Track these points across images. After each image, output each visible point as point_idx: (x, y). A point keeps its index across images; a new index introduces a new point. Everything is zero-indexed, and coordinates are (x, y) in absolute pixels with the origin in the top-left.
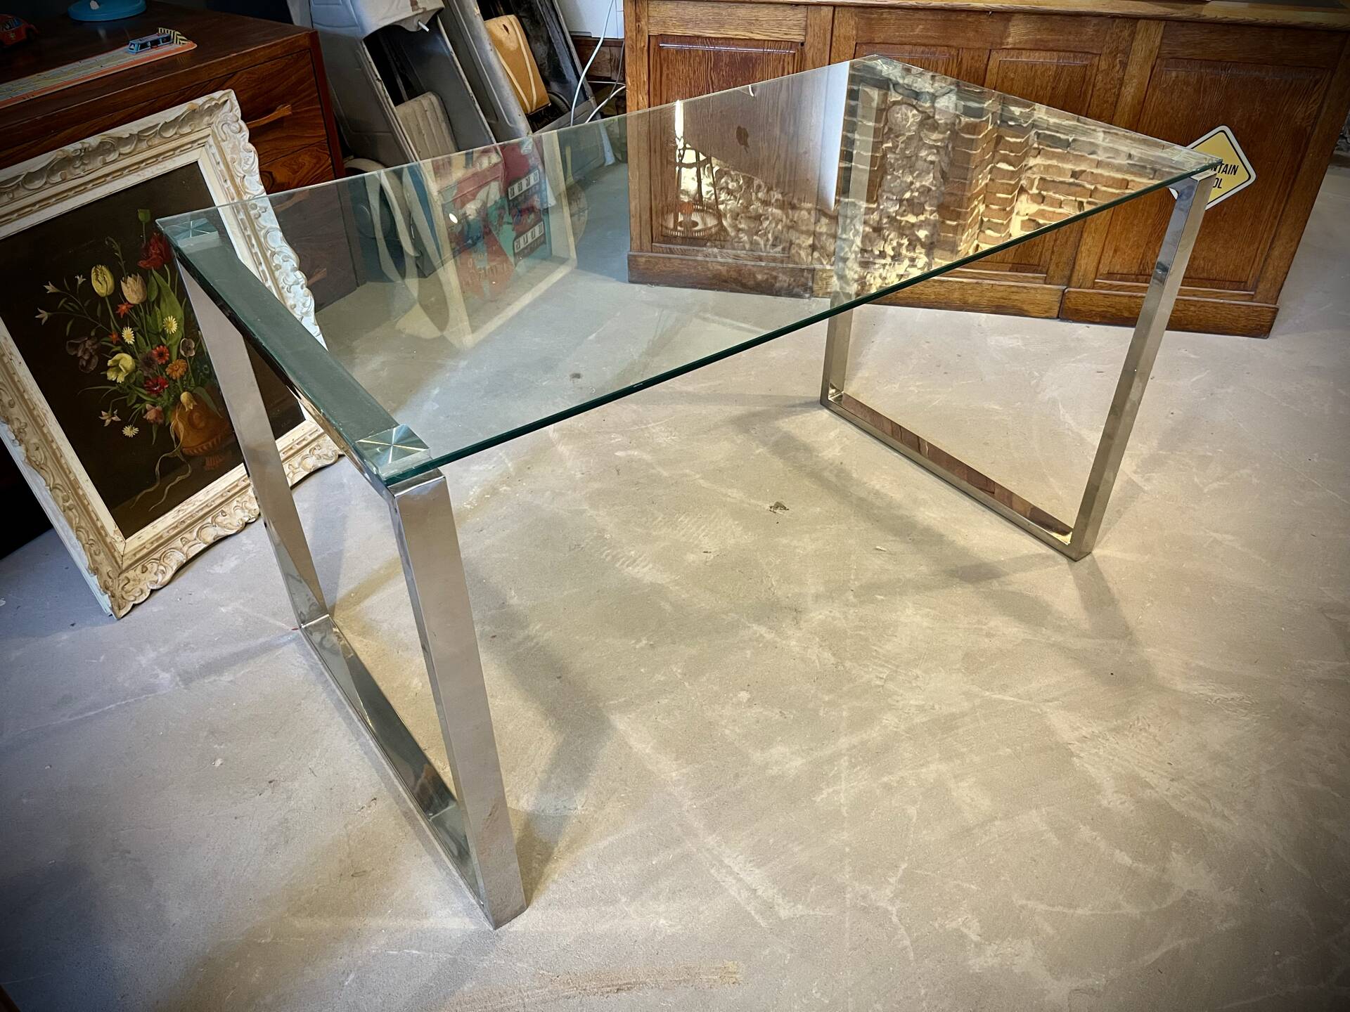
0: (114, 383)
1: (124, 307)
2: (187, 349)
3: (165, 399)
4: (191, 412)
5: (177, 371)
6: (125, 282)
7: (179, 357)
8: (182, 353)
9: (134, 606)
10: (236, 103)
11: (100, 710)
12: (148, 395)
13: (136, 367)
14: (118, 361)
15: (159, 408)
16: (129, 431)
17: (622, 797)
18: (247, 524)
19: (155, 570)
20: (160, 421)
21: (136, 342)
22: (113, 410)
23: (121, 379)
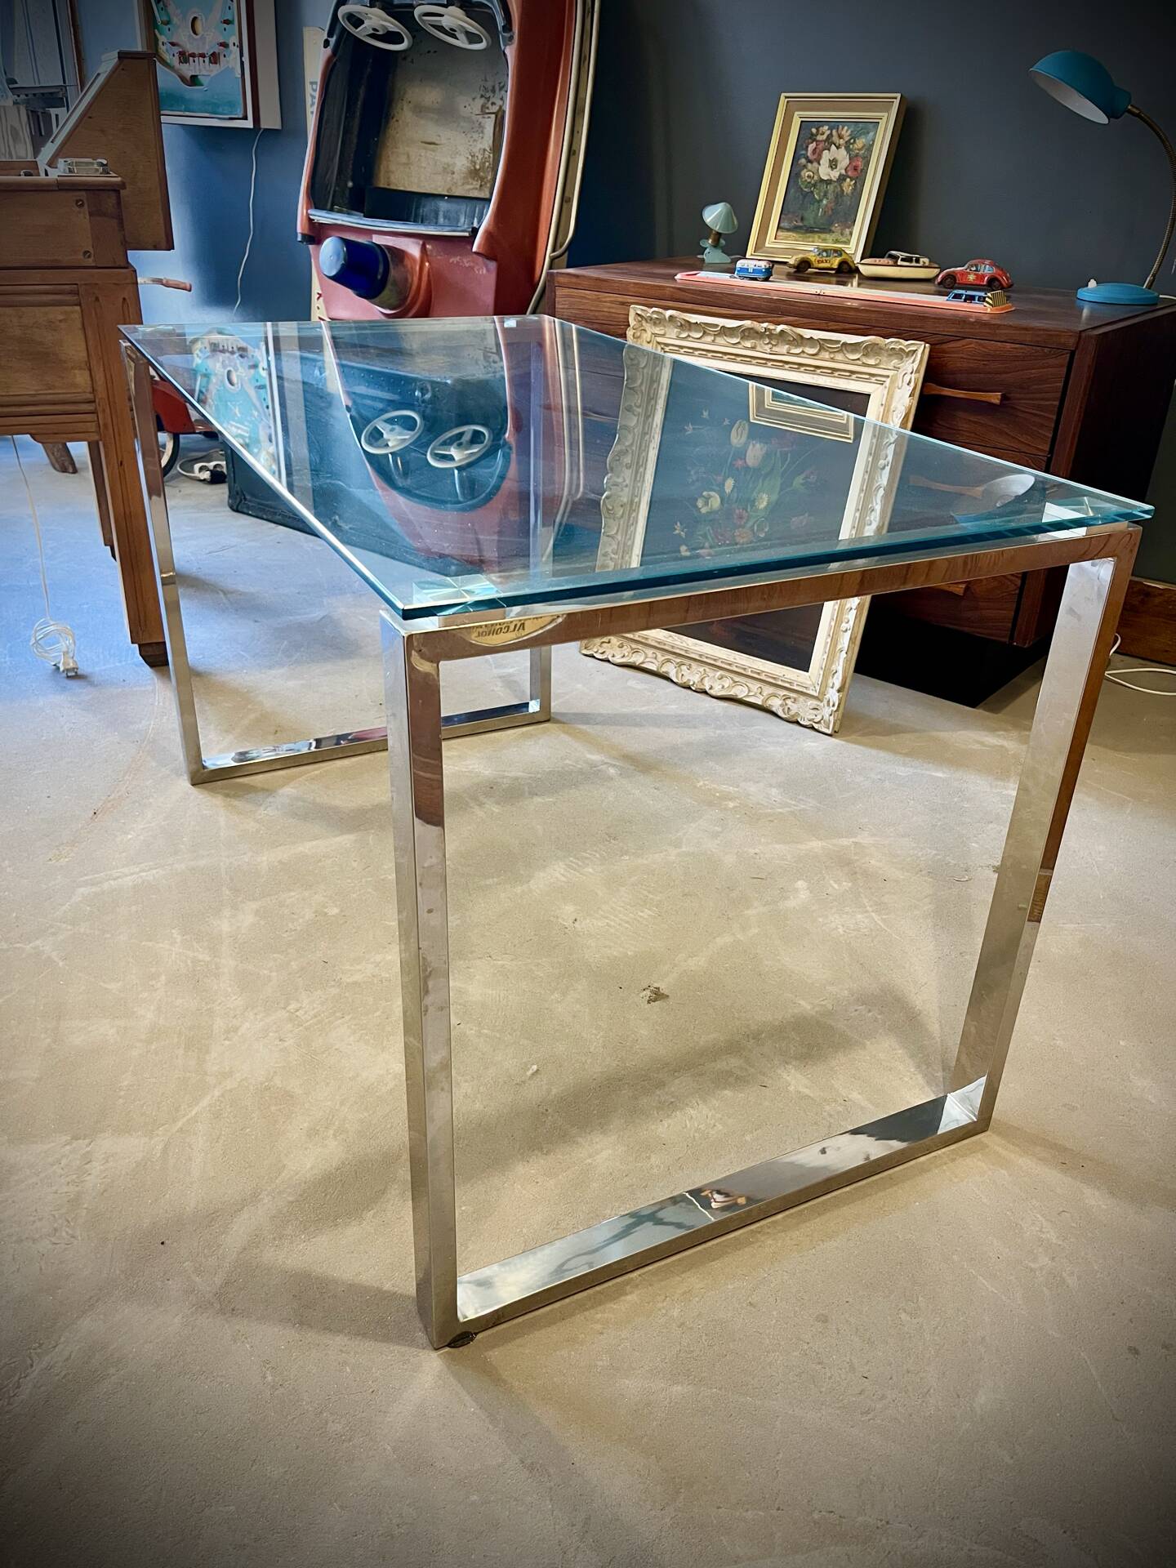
0: (698, 510)
1: (740, 463)
2: (760, 529)
5: (743, 538)
6: (754, 445)
7: (752, 529)
8: (755, 528)
9: (592, 655)
12: (712, 538)
13: (719, 511)
14: (709, 497)
15: (712, 553)
16: (683, 550)
19: (624, 651)
21: (730, 494)
22: (685, 528)
23: (704, 510)
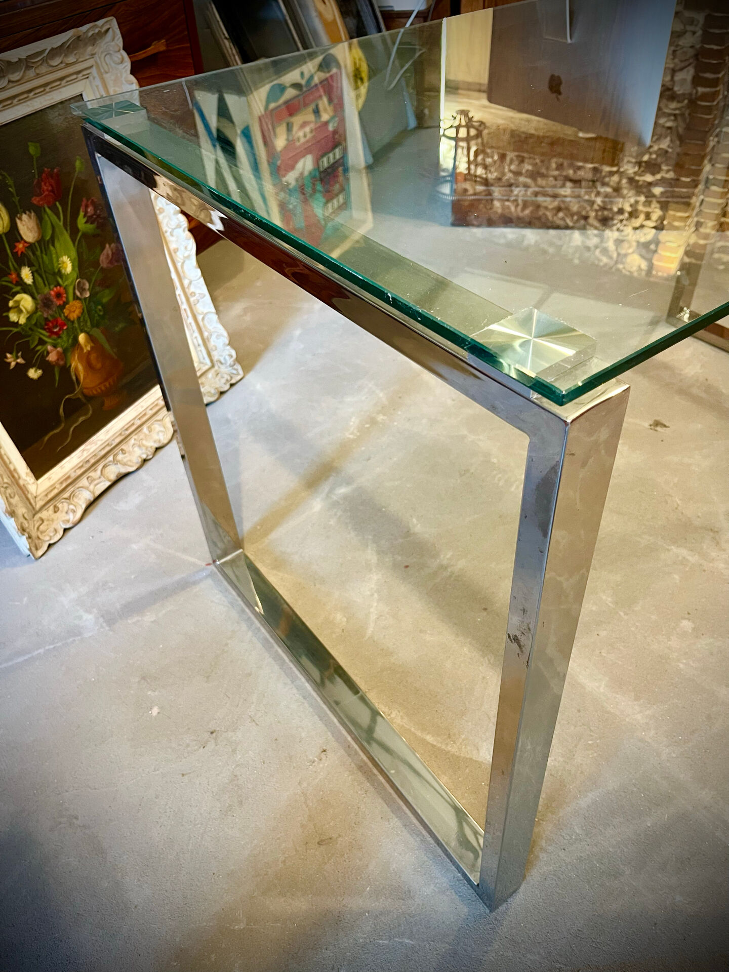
0: (16, 324)
1: (21, 246)
2: (82, 290)
3: (65, 341)
4: (89, 353)
5: (74, 312)
6: (20, 219)
7: (76, 298)
8: (78, 293)
9: (50, 546)
10: (118, 31)
11: (29, 656)
12: (49, 337)
13: (37, 308)
14: (18, 302)
15: (59, 349)
16: (33, 374)
17: (590, 745)
18: (145, 461)
19: (66, 509)
20: (62, 363)
21: (34, 282)
22: (18, 352)
23: (22, 320)
